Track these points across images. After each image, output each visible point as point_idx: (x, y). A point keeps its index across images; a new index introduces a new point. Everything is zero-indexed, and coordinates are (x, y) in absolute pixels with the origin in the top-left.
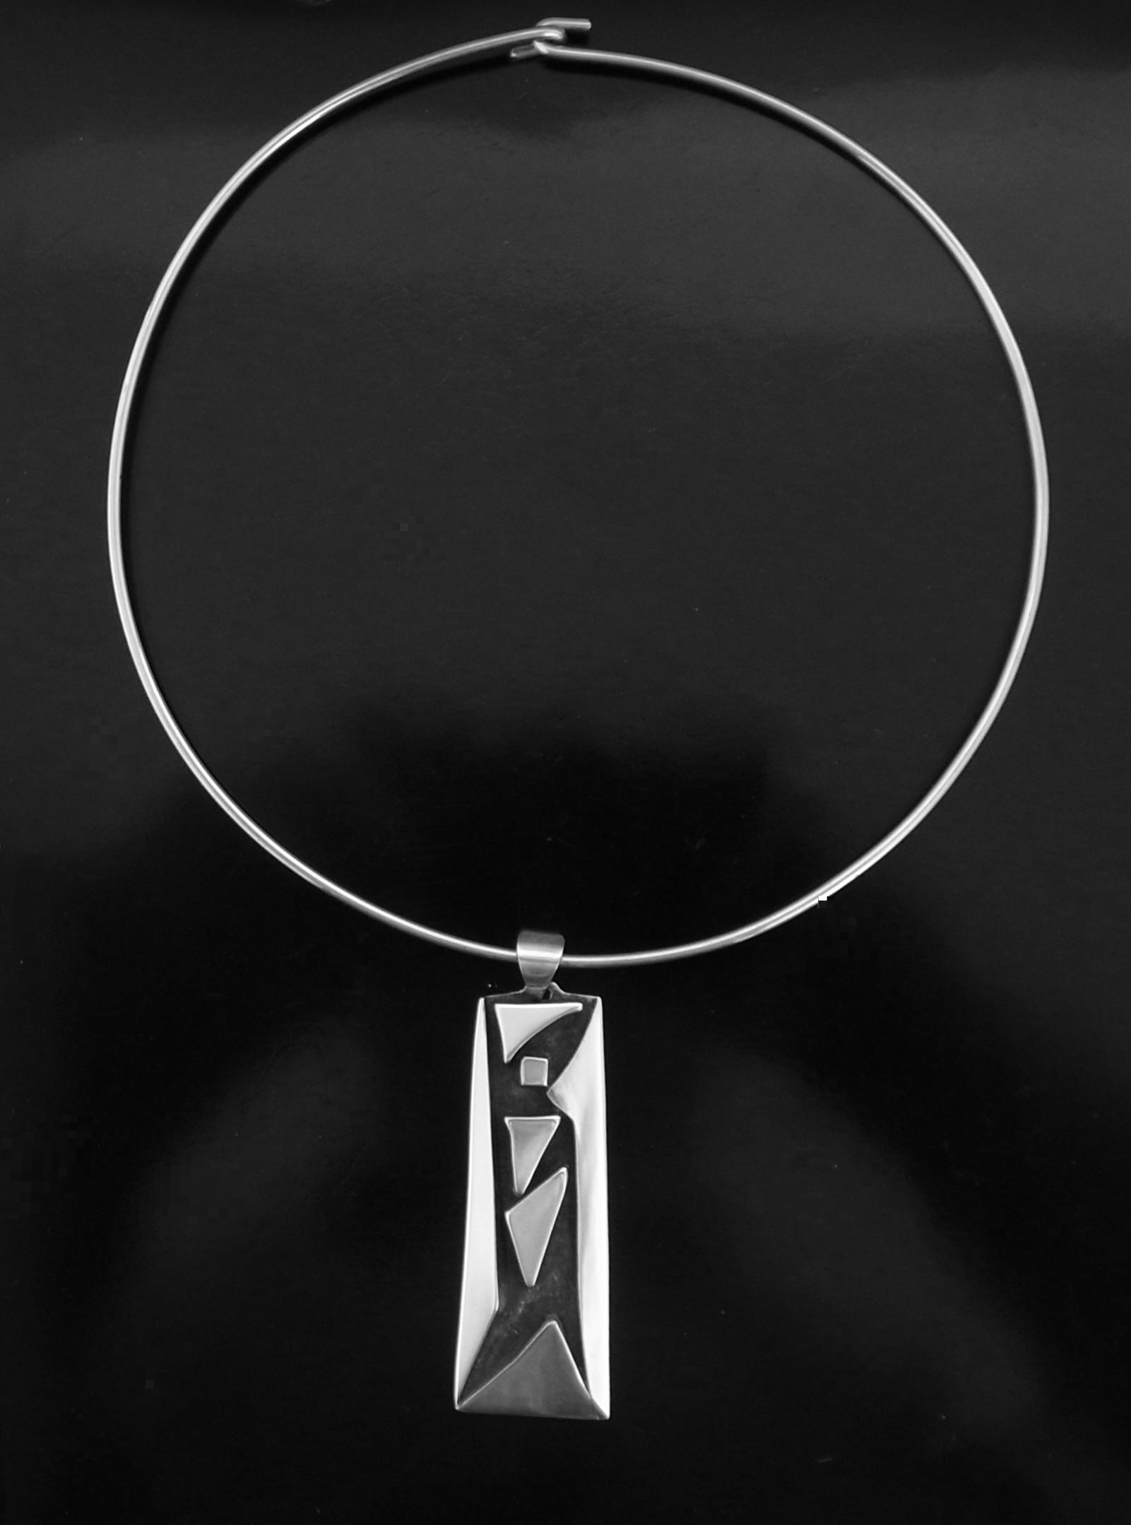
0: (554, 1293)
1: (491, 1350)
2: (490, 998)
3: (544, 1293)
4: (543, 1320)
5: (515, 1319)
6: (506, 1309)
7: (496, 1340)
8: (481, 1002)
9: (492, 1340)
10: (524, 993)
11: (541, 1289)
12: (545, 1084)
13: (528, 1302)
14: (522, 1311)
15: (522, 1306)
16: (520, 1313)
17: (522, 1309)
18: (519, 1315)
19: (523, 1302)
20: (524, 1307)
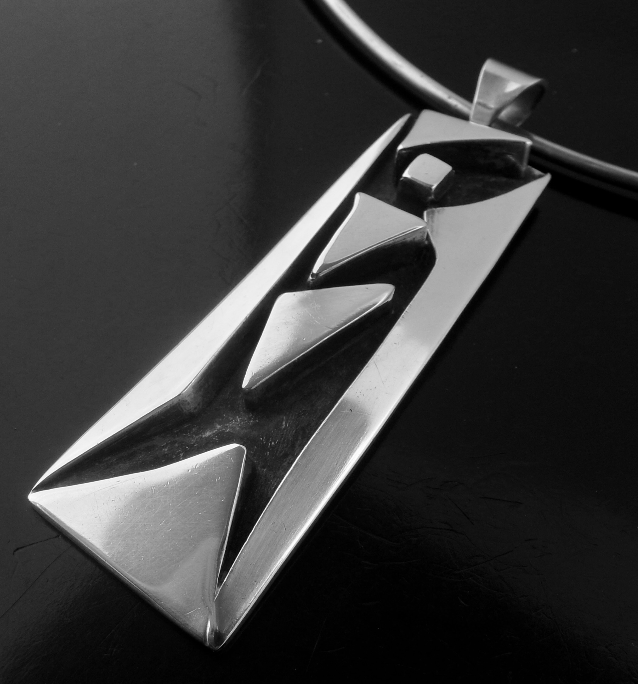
11: (255, 424)
13: (226, 429)
14: (210, 435)
15: (215, 429)
16: (203, 436)
17: (211, 434)
18: (201, 438)
19: (219, 427)
20: (216, 432)
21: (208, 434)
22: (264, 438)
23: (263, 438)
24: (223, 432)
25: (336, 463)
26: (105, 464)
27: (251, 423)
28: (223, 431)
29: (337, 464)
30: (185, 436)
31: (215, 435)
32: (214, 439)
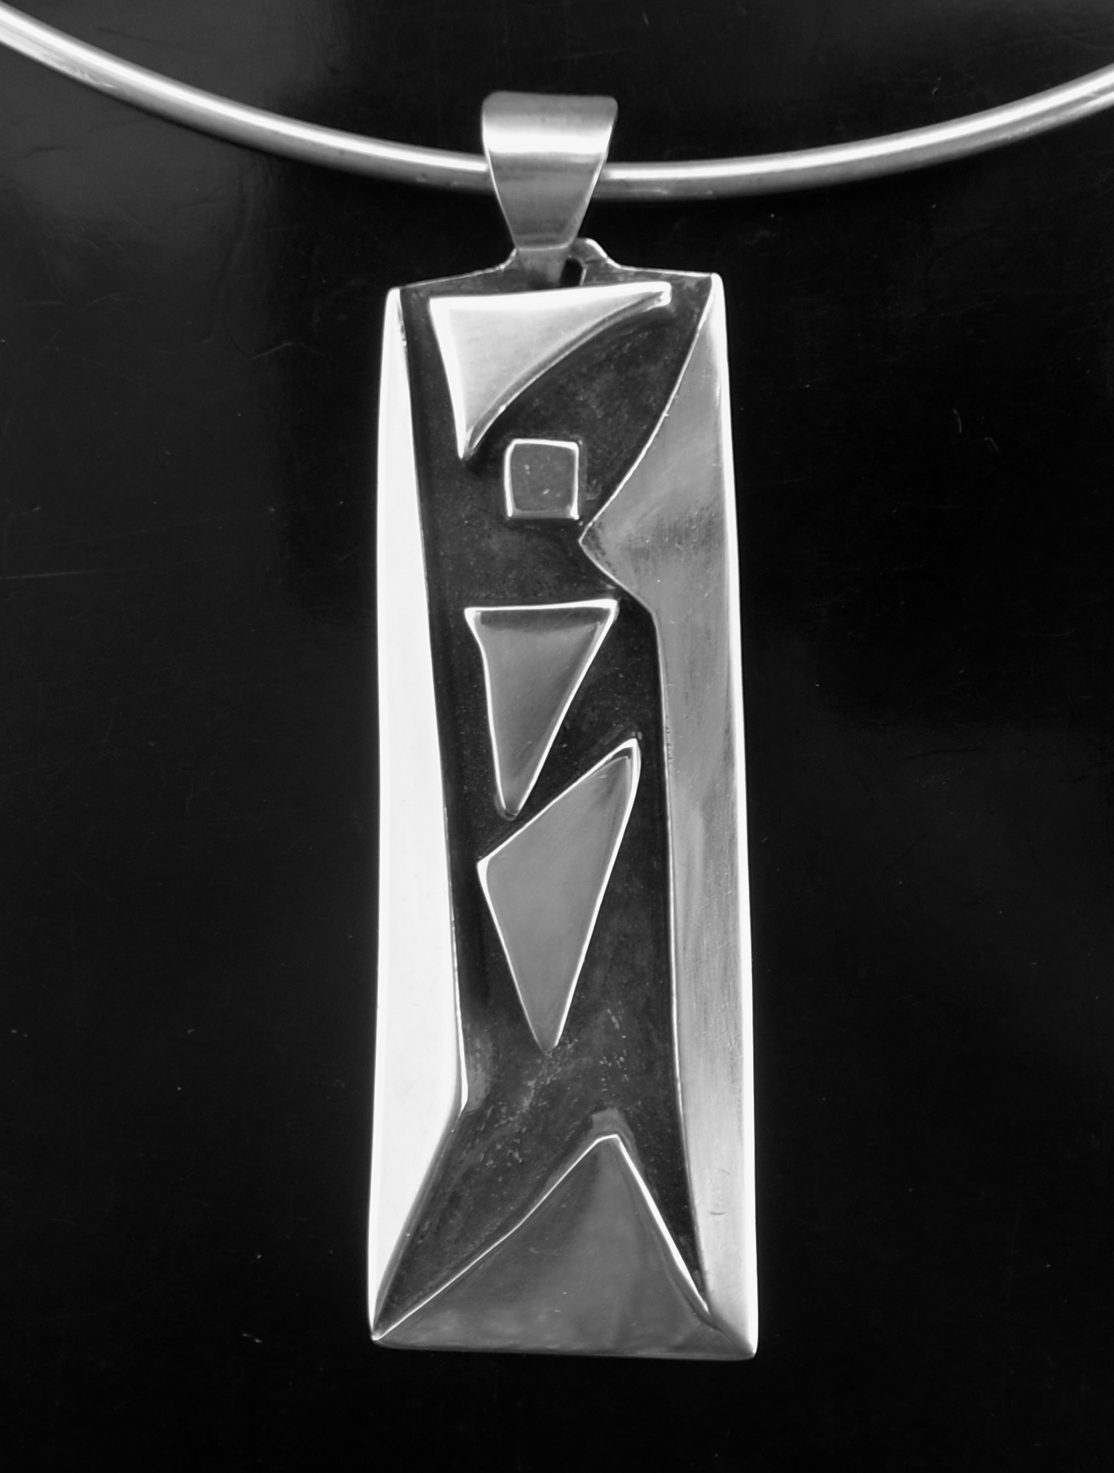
0: (610, 1058)
1: (455, 1200)
2: (416, 291)
3: (585, 1060)
4: (585, 1129)
5: (512, 1123)
6: (488, 1101)
7: (466, 1177)
8: (394, 298)
9: (457, 1176)
10: (507, 271)
11: (577, 1048)
12: (574, 513)
13: (545, 1081)
14: (531, 1104)
15: (530, 1091)
16: (524, 1111)
17: (530, 1100)
18: (522, 1115)
19: (531, 1084)
20: (535, 1093)
21: (526, 1103)
22: (605, 1058)
23: (603, 1060)
24: (544, 1088)
25: (729, 1044)
26: (429, 1234)
27: (571, 1048)
28: (543, 1085)
29: (731, 1044)
30: (499, 1126)
31: (536, 1098)
32: (540, 1105)
